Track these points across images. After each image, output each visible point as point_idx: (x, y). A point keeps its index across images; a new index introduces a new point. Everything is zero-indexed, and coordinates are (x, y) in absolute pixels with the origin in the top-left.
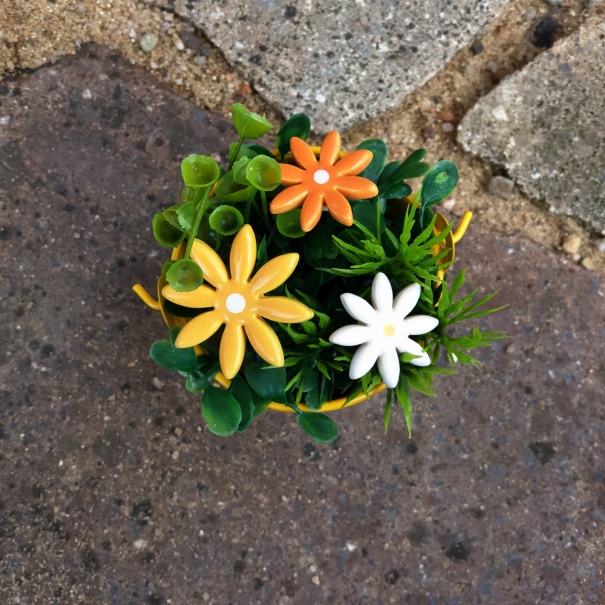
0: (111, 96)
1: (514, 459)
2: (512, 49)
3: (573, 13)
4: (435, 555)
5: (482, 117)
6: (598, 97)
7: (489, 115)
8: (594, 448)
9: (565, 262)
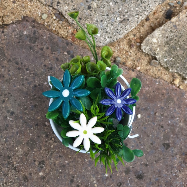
0: (32, 33)
1: (157, 148)
2: (158, 20)
3: (178, 8)
4: (133, 178)
5: (149, 41)
6: (185, 35)
7: (151, 41)
8: (182, 145)
9: (174, 87)
